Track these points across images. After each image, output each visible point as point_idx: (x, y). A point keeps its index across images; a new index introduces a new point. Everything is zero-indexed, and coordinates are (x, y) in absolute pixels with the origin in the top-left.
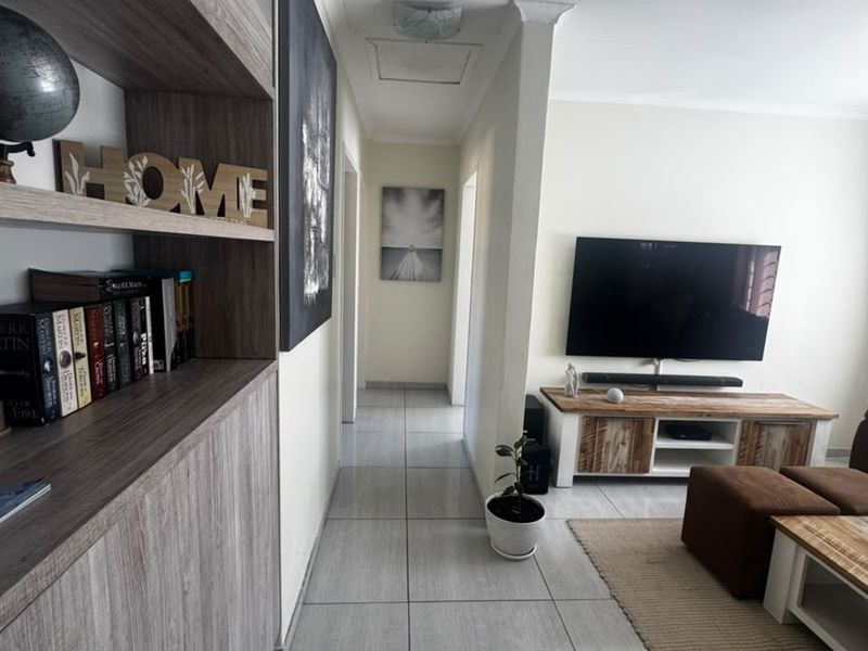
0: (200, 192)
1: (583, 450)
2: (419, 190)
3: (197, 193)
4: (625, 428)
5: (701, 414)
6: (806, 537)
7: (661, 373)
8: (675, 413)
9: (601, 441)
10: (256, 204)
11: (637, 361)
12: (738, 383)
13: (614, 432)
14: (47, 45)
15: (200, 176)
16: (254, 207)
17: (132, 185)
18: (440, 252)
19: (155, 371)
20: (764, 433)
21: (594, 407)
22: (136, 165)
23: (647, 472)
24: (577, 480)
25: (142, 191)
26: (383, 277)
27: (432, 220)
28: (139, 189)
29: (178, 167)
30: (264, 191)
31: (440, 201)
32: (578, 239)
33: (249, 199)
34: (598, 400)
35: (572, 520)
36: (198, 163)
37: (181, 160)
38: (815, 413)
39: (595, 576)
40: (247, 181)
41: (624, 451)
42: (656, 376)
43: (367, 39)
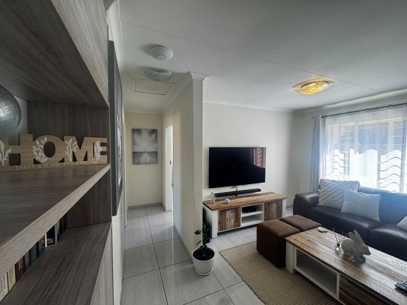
0: (75, 151)
1: (220, 223)
2: (148, 130)
3: (73, 152)
4: (232, 213)
5: (253, 203)
6: (295, 243)
7: (238, 190)
8: (246, 204)
9: (225, 219)
10: (102, 153)
11: (231, 187)
12: (260, 190)
13: (229, 215)
14: (5, 94)
15: (75, 143)
16: (101, 154)
17: (38, 152)
18: (156, 152)
19: (48, 245)
20: (270, 206)
21: (222, 207)
22: (40, 142)
23: (240, 226)
24: (219, 234)
25: (43, 154)
26: (134, 163)
27: (153, 141)
28: (42, 153)
29: (63, 141)
30: (106, 147)
31: (156, 134)
32: (210, 148)
33: (99, 151)
34: (222, 203)
35: (221, 251)
36: (74, 138)
37: (65, 137)
38: (282, 197)
39: (234, 273)
40: (98, 144)
41: (233, 220)
42: (237, 191)
43: (132, 78)
